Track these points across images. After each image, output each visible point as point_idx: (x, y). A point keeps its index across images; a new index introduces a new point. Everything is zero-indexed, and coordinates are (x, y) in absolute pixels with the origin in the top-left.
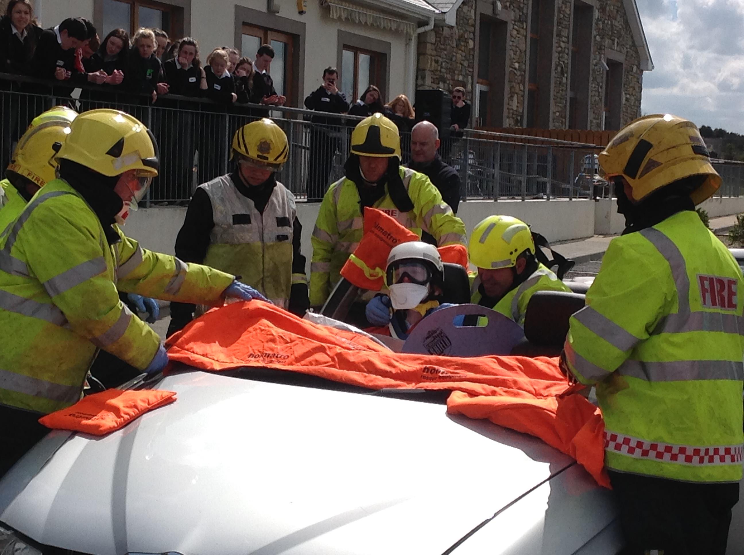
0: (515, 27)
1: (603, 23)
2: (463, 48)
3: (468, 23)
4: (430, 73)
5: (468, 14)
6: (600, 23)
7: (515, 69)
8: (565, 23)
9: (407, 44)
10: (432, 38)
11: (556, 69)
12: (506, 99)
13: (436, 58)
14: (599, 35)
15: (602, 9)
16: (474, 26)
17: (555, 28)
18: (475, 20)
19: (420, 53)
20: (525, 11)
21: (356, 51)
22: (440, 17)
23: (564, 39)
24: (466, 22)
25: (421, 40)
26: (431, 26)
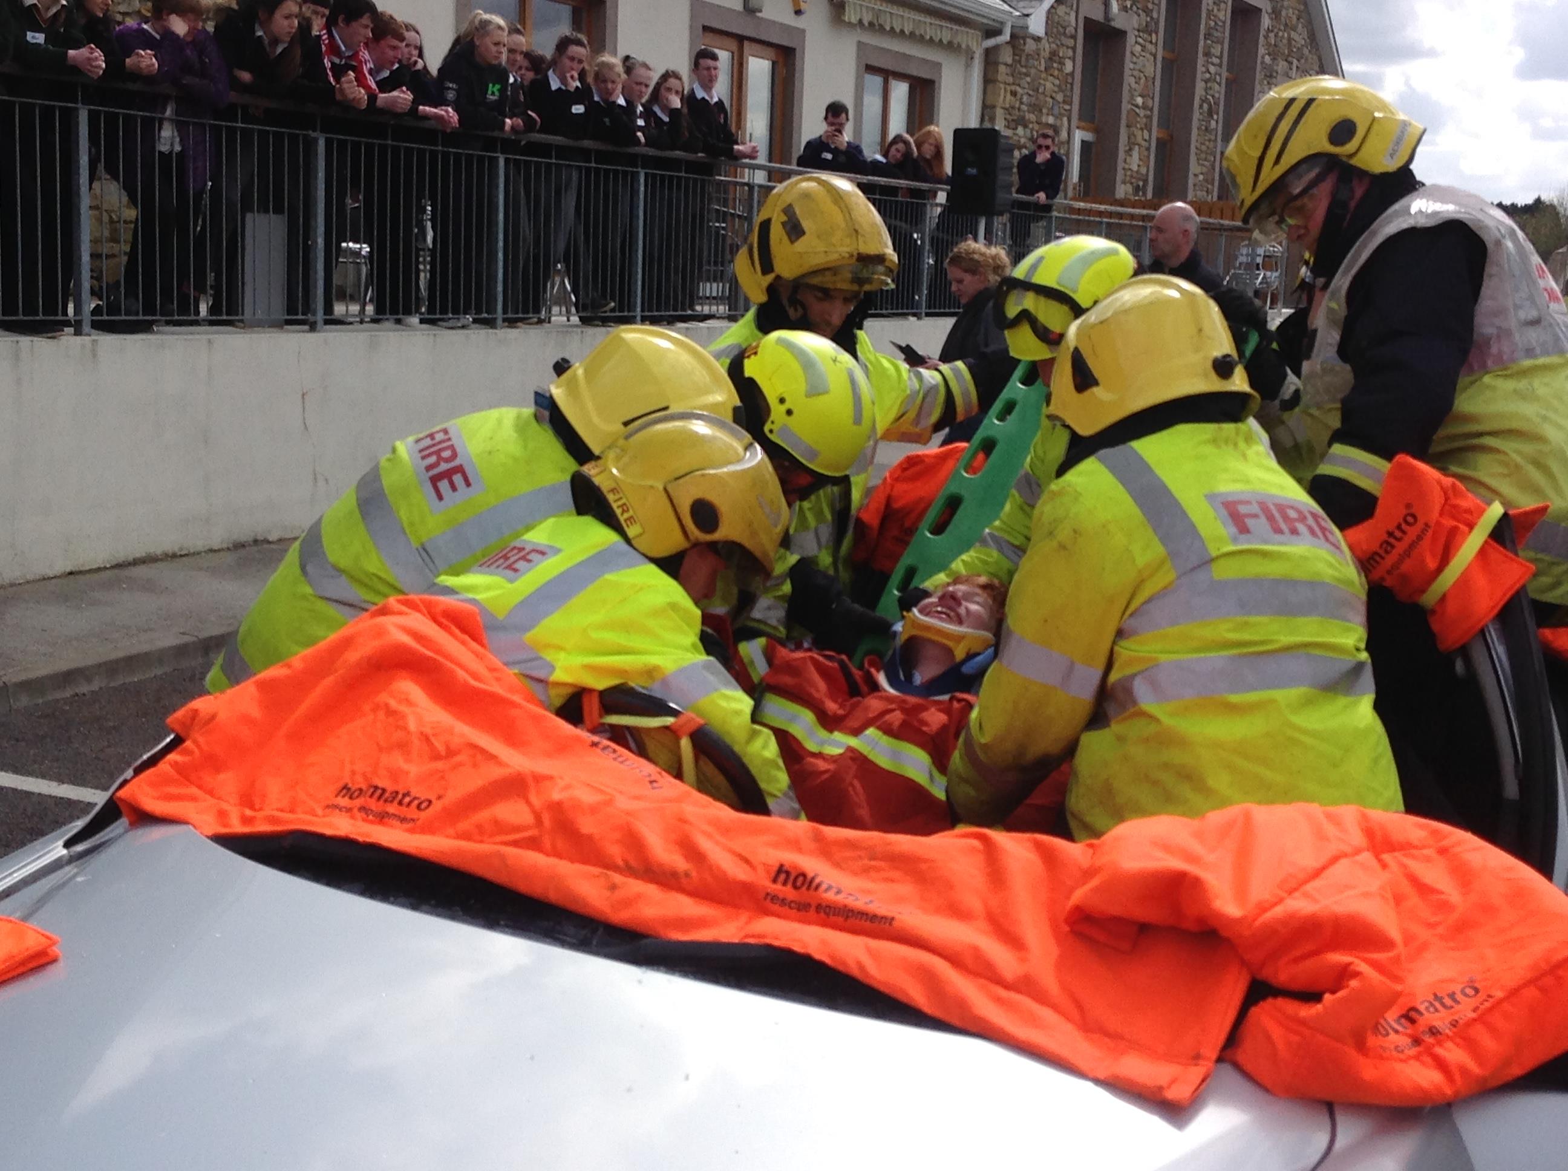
0: (1140, 40)
1: (1276, 36)
2: (1056, 73)
3: (1065, 33)
4: (1002, 111)
5: (1066, 18)
6: (1272, 35)
7: (1137, 106)
8: (1216, 34)
9: (968, 65)
10: (1007, 56)
11: (1201, 107)
12: (1121, 155)
13: (1013, 88)
14: (1269, 54)
15: (1276, 13)
16: (1074, 37)
17: (1202, 43)
18: (1076, 30)
19: (988, 80)
20: (1155, 15)
21: (887, 75)
22: (1021, 23)
23: (1216, 60)
24: (1061, 30)
25: (990, 58)
26: (1006, 36)
